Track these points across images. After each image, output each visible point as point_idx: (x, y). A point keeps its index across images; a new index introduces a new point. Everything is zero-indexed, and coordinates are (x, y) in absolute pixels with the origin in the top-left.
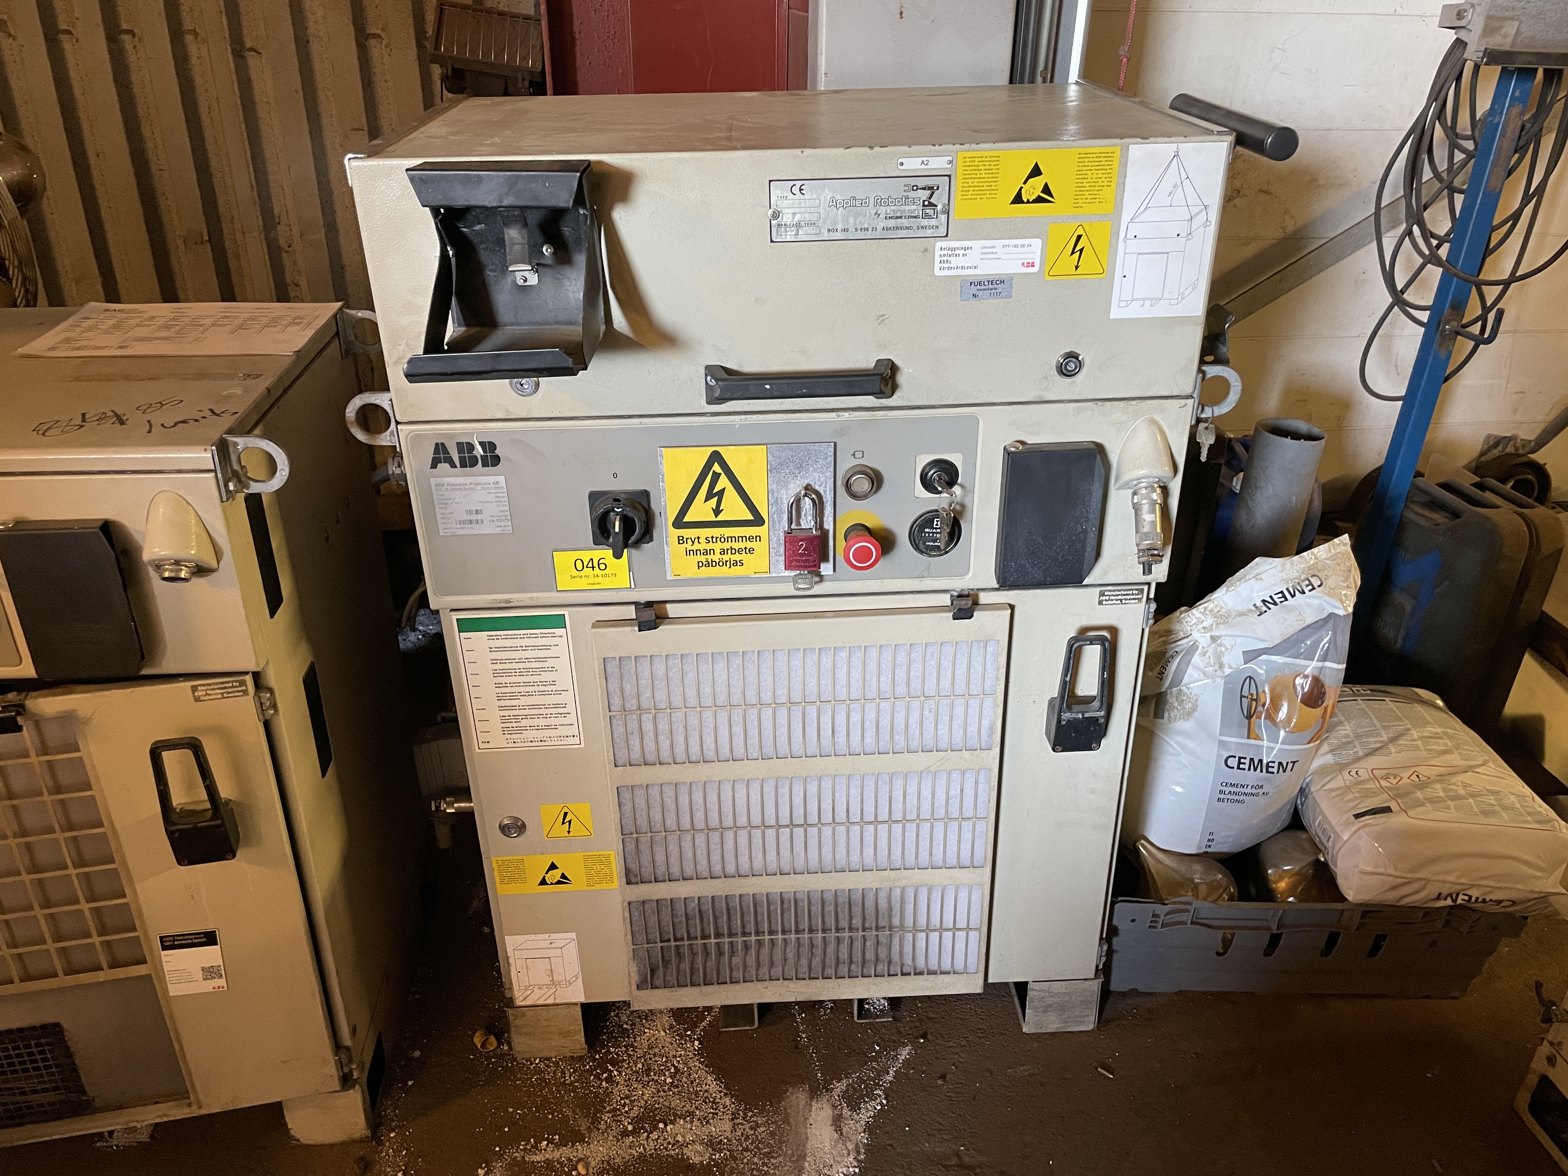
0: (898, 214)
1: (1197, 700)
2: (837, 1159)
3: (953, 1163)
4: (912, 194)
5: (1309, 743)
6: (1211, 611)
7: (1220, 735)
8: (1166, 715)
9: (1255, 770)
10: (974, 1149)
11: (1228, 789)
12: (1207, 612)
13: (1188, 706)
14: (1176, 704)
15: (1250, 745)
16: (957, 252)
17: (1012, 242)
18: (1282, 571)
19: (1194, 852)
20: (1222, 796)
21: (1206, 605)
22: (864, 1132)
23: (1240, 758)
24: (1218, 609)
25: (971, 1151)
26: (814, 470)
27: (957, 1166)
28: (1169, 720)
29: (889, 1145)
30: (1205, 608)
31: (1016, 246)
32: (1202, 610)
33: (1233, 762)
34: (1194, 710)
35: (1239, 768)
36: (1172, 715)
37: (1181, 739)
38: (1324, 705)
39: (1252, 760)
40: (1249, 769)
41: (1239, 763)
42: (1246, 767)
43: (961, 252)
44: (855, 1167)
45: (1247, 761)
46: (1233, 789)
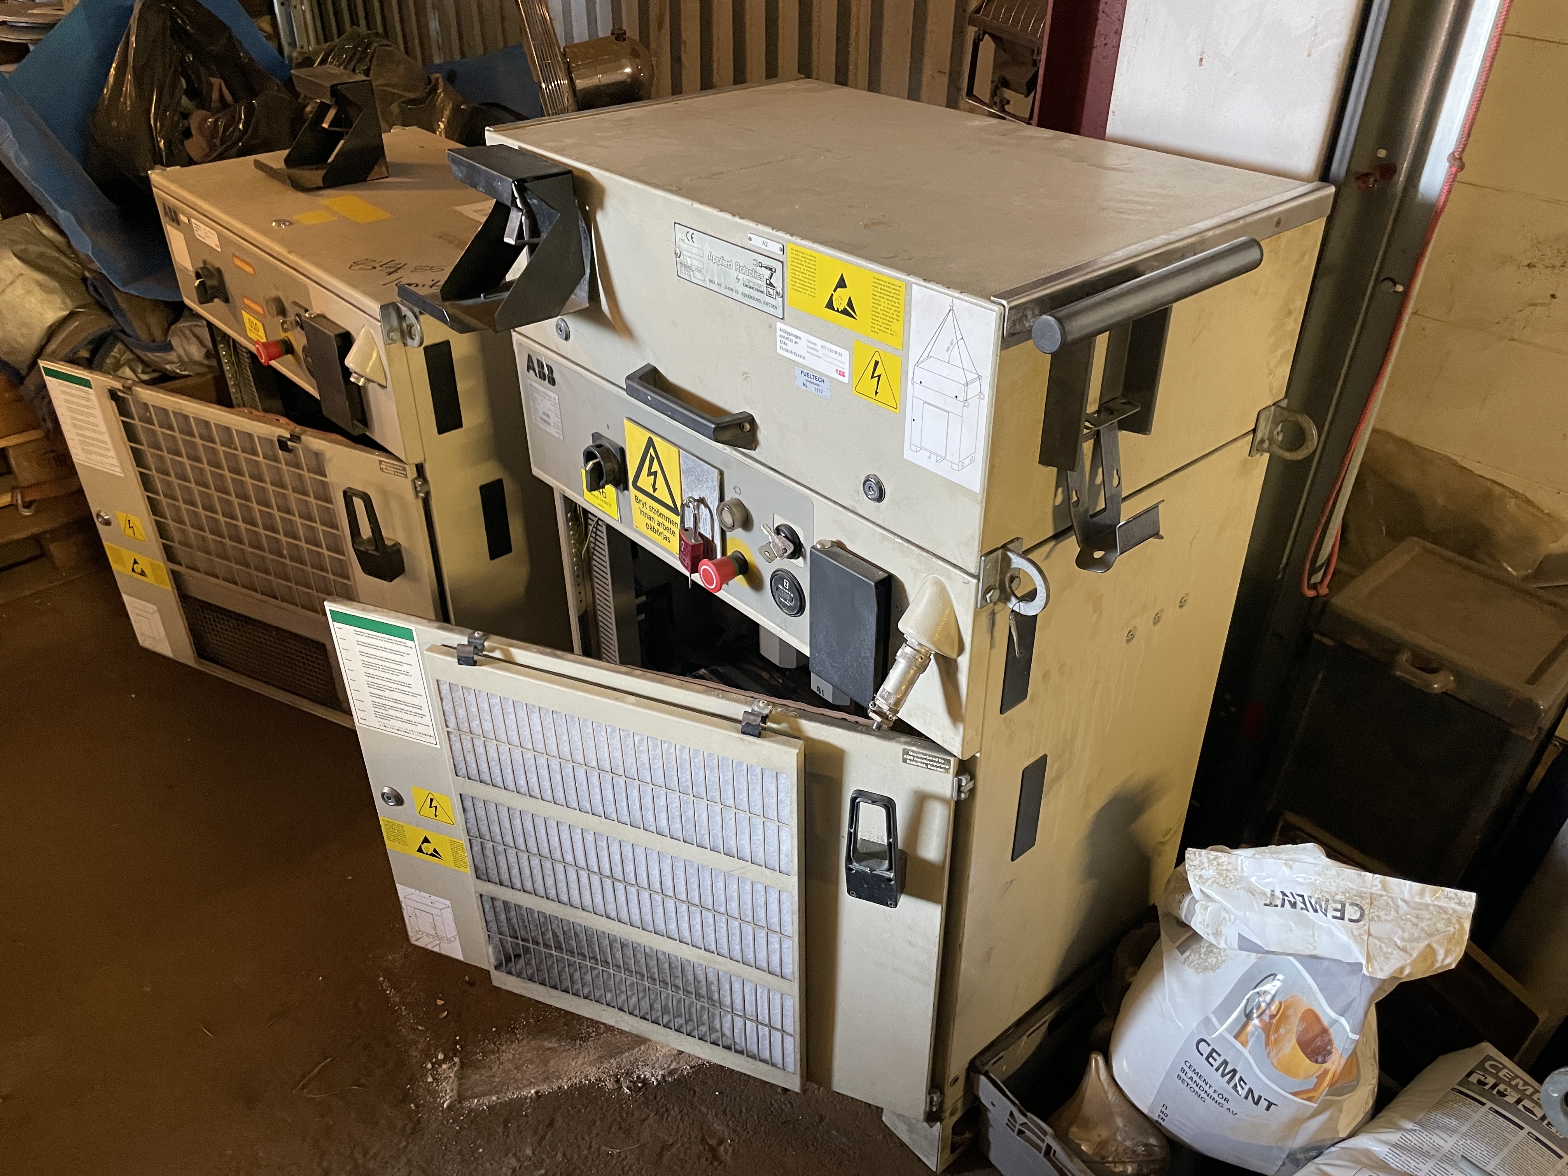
0: (751, 285)
1: (1224, 961)
2: (656, 1065)
3: (711, 1143)
4: (758, 269)
5: (1295, 1094)
6: (1219, 864)
7: (1213, 1012)
8: (1187, 953)
9: (1223, 1075)
10: (733, 1150)
11: (1190, 1074)
12: (1215, 863)
13: (1212, 960)
14: (1203, 950)
15: (1233, 1046)
16: (791, 337)
17: (829, 346)
18: (1319, 874)
19: (1145, 1111)
20: (1183, 1075)
21: (1219, 854)
22: (691, 1067)
23: (1213, 1050)
24: (1230, 868)
25: (731, 1150)
26: (707, 487)
27: (710, 1146)
28: (1185, 960)
29: (695, 1091)
30: (1216, 858)
31: (831, 351)
32: (1211, 858)
33: (1205, 1049)
34: (1213, 968)
35: (1207, 1059)
36: (1192, 958)
37: (1175, 986)
38: (1325, 1066)
39: (1225, 1063)
40: (1217, 1070)
41: (1210, 1055)
42: (1216, 1065)
43: (794, 339)
44: (657, 1080)
45: (1220, 1060)
46: (1195, 1078)
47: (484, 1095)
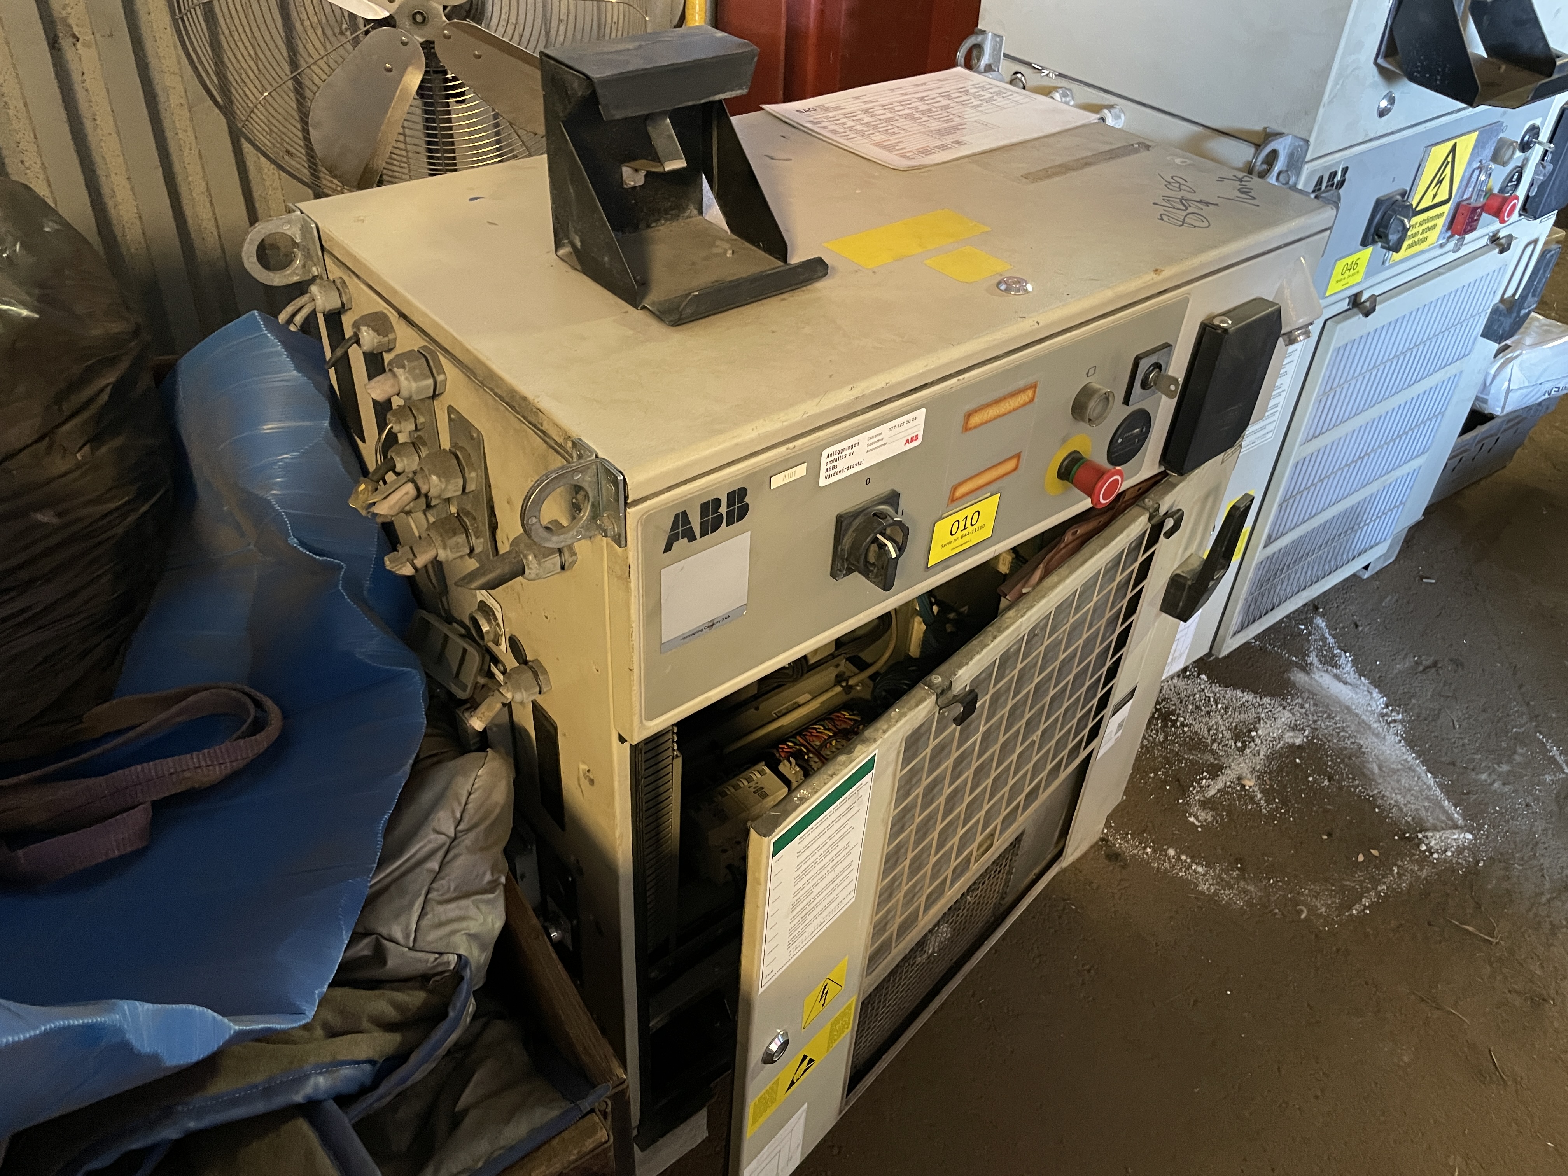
44: (1382, 697)
47: (1445, 812)
